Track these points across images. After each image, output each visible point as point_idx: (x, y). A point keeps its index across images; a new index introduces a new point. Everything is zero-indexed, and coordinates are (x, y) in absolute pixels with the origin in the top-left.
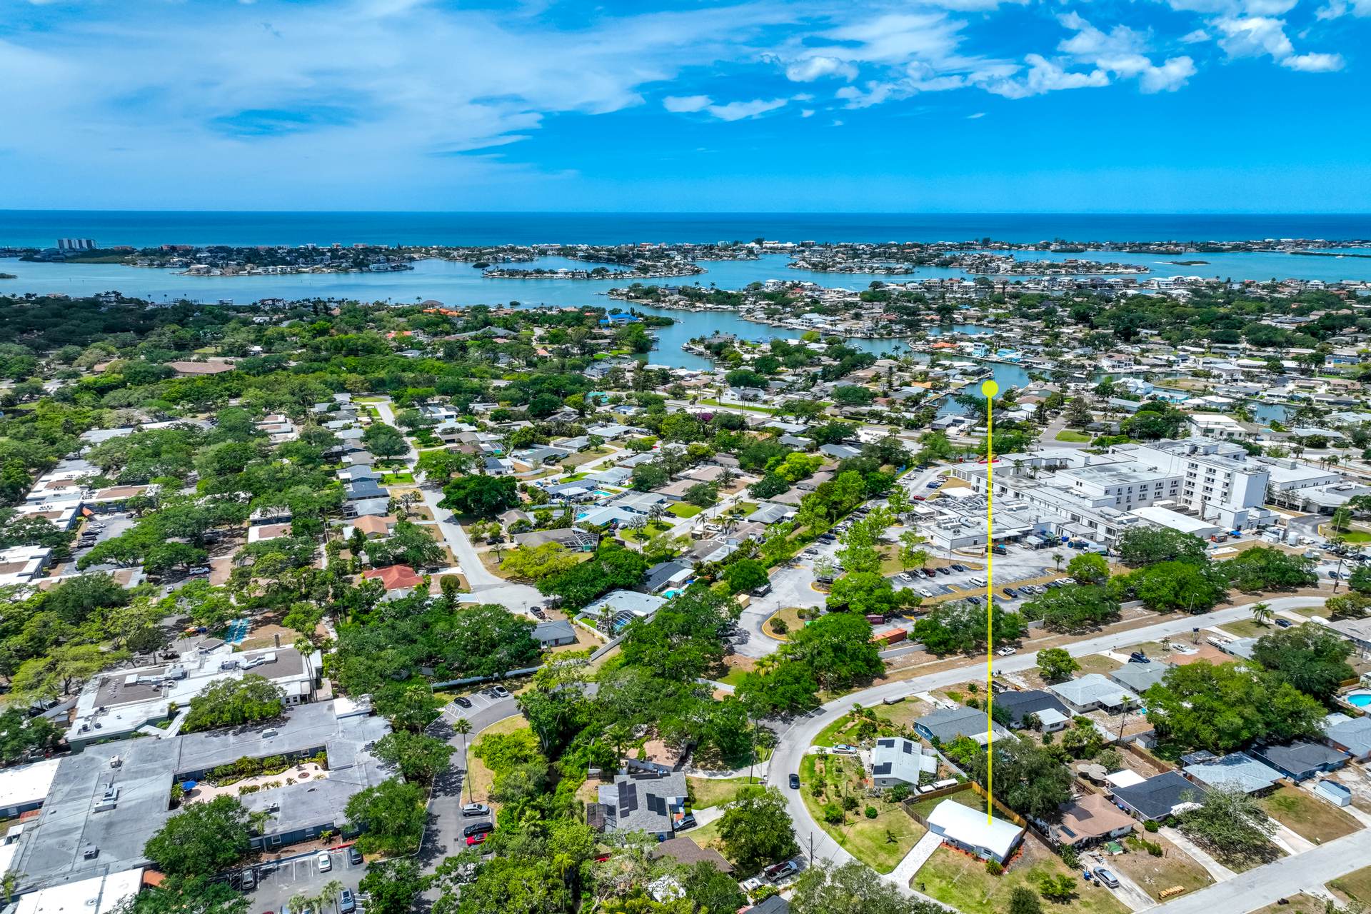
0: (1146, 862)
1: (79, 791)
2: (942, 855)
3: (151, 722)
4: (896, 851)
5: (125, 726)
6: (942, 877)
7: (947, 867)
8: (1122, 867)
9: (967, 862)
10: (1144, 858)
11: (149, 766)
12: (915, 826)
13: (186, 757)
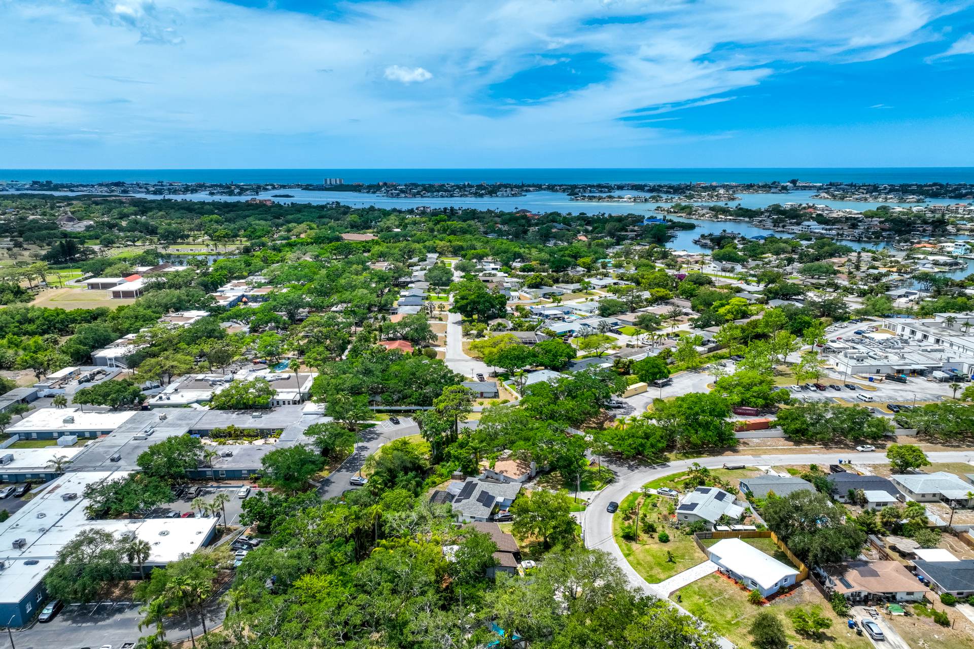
0: (927, 627)
1: (135, 428)
2: (712, 580)
3: (198, 402)
4: (670, 569)
5: (183, 401)
6: (702, 595)
7: (711, 590)
8: (896, 626)
9: (732, 589)
10: (927, 624)
11: (179, 422)
12: (699, 554)
13: (203, 420)
